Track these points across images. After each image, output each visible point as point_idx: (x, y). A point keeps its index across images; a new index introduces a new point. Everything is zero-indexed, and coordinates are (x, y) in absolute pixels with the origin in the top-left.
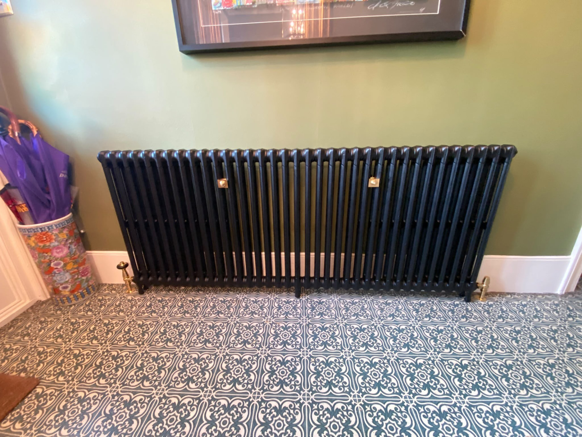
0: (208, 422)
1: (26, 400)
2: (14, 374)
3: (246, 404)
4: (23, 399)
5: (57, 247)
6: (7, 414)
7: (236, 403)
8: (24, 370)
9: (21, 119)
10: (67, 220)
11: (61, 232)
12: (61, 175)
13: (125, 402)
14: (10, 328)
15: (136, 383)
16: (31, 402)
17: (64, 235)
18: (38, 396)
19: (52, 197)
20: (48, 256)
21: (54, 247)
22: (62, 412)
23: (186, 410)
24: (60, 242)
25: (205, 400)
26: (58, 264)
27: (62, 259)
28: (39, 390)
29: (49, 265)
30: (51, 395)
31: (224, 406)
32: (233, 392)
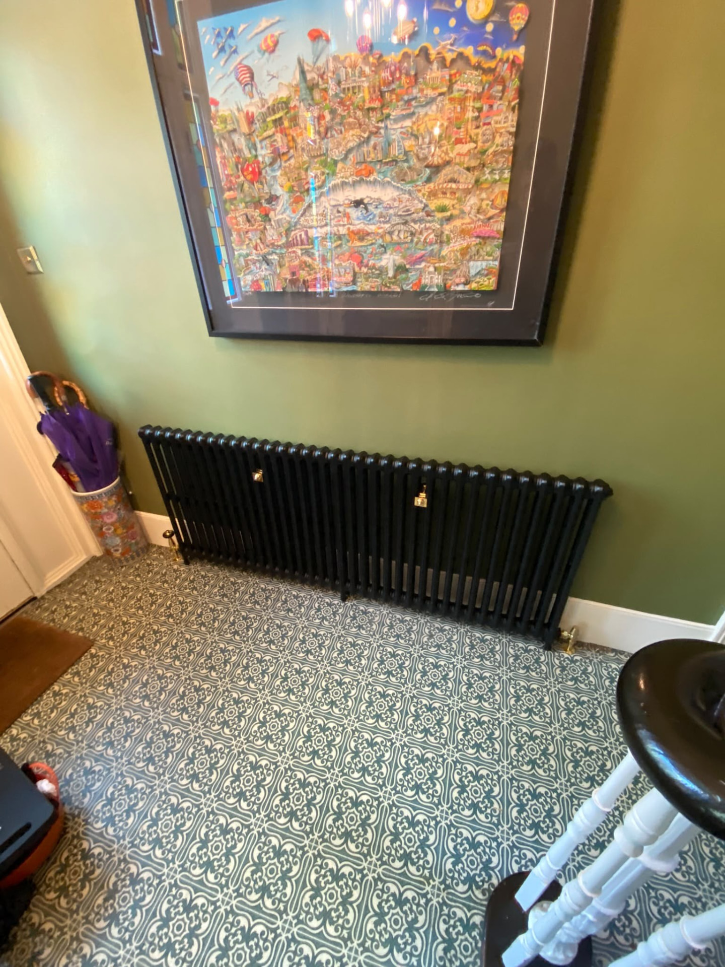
0: (219, 708)
1: (83, 658)
2: (74, 632)
3: (253, 702)
4: (80, 658)
5: (107, 514)
6: (68, 668)
7: (245, 698)
8: (82, 629)
9: (66, 380)
10: (115, 487)
11: (109, 499)
12: (107, 443)
13: (159, 675)
14: (69, 584)
15: (169, 660)
16: (86, 660)
17: (112, 503)
18: (93, 656)
19: (99, 466)
20: (99, 521)
21: (105, 514)
22: (110, 674)
23: (204, 694)
24: (109, 508)
25: (221, 690)
26: (109, 529)
27: (112, 524)
28: (93, 651)
29: (101, 529)
30: (103, 656)
31: (234, 699)
32: (245, 688)
